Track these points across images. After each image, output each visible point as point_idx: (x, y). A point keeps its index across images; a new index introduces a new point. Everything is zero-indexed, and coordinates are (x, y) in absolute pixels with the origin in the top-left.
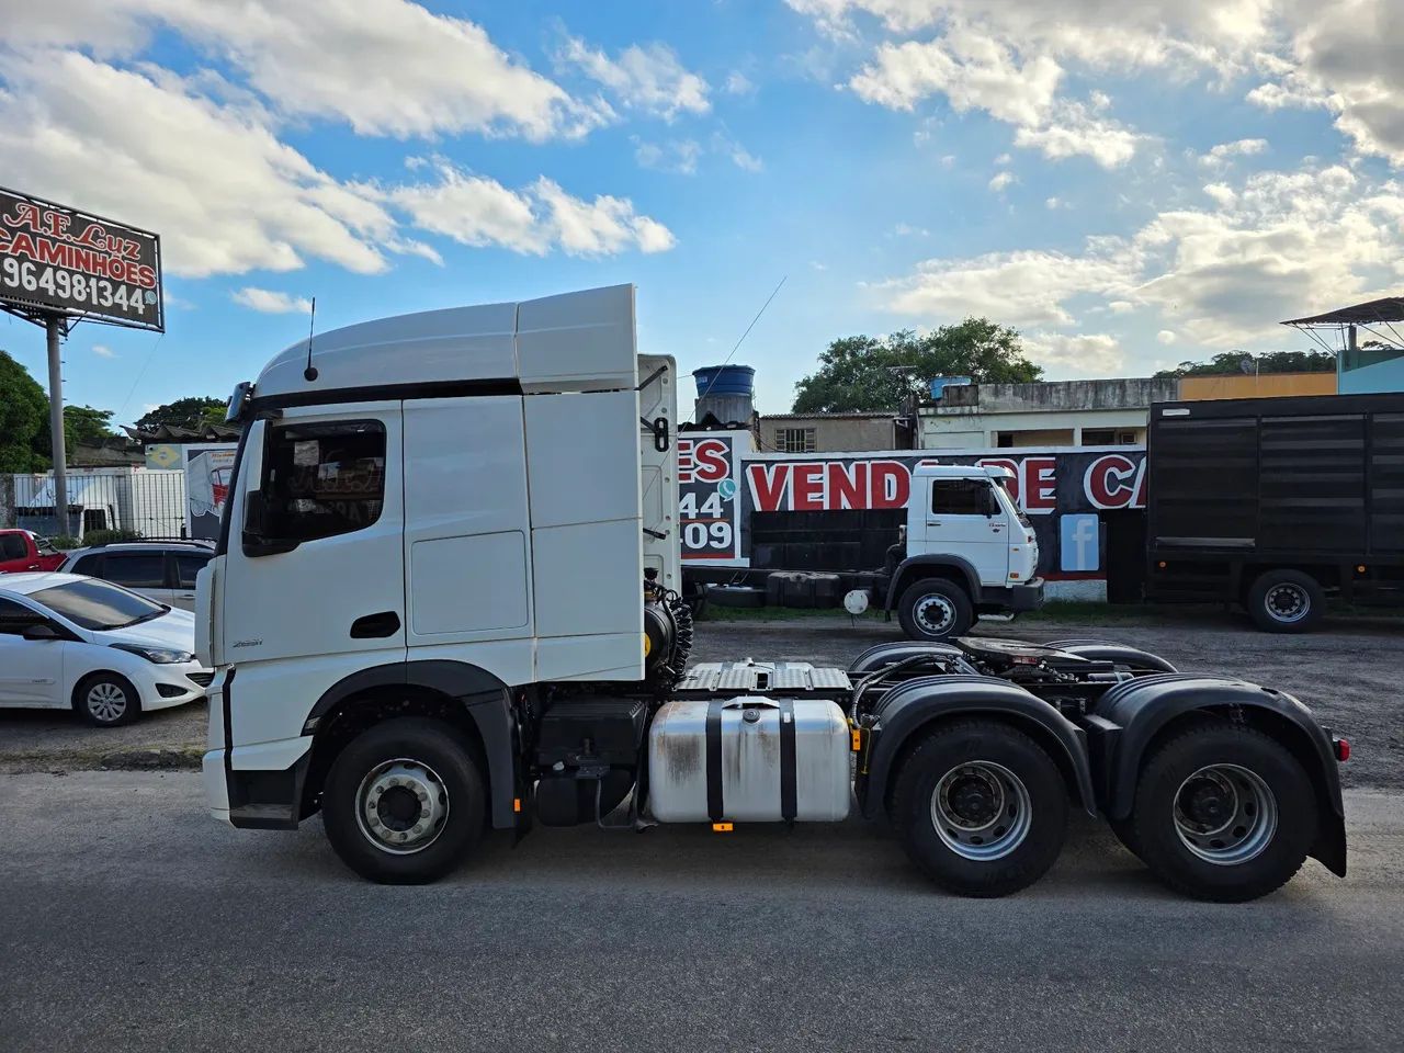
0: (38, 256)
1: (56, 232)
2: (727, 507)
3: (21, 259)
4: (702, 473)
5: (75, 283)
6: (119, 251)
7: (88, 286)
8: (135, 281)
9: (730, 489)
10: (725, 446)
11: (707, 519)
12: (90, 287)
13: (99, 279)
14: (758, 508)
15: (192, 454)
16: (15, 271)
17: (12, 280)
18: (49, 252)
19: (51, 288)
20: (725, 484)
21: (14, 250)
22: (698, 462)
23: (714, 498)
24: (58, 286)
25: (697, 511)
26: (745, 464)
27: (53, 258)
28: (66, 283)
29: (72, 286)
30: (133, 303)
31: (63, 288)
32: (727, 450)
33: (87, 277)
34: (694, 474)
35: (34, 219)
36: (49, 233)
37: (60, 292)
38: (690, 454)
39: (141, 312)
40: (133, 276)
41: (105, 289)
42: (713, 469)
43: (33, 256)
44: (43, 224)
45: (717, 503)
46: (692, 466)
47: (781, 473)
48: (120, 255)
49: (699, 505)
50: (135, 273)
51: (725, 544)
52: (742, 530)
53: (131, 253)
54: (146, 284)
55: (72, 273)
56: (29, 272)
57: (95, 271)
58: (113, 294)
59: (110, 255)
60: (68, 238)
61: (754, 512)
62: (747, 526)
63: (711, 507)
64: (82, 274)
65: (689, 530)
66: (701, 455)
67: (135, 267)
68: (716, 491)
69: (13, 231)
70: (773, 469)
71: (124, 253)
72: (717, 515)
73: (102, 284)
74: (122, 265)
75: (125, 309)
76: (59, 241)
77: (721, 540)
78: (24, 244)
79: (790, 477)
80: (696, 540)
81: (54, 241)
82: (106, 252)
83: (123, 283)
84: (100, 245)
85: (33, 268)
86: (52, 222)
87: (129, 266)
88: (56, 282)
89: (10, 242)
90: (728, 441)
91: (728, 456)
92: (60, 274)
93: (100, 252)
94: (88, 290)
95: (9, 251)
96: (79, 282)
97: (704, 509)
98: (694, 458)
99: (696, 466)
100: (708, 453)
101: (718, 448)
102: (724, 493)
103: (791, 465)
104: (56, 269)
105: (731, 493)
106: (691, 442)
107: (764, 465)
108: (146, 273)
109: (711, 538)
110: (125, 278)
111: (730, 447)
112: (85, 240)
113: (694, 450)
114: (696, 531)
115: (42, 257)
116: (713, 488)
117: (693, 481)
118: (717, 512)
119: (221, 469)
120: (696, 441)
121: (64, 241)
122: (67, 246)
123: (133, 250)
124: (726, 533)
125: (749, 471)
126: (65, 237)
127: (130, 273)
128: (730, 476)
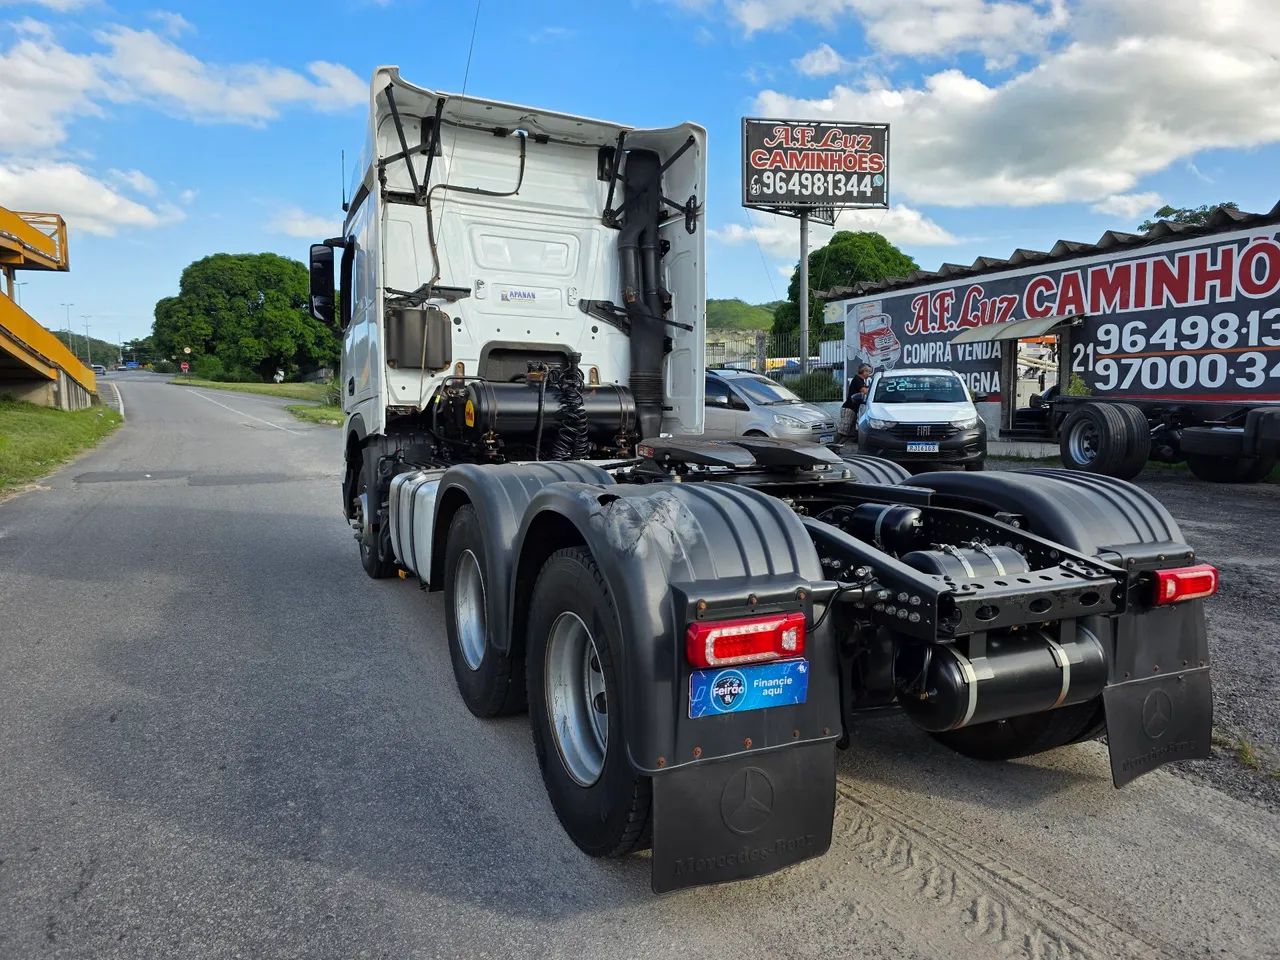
0: (788, 166)
1: (803, 144)
3: (775, 171)
5: (816, 180)
6: (853, 146)
7: (826, 181)
8: (866, 169)
12: (828, 183)
13: (835, 173)
15: (850, 308)
16: (771, 181)
17: (769, 188)
18: (797, 160)
19: (797, 189)
21: (771, 165)
24: (802, 185)
27: (799, 165)
28: (809, 183)
29: (813, 184)
30: (862, 188)
31: (806, 187)
33: (825, 174)
35: (786, 138)
36: (797, 145)
37: (804, 191)
39: (869, 194)
40: (864, 165)
41: (840, 181)
43: (785, 166)
44: (793, 139)
48: (853, 150)
50: (866, 162)
53: (864, 146)
54: (875, 170)
55: (813, 174)
56: (782, 179)
57: (832, 167)
58: (846, 185)
59: (845, 151)
60: (812, 145)
64: (822, 172)
67: (866, 157)
69: (770, 151)
71: (857, 147)
73: (837, 177)
74: (855, 158)
75: (855, 194)
76: (806, 150)
78: (778, 159)
81: (801, 151)
82: (842, 150)
83: (855, 173)
84: (838, 145)
85: (784, 176)
86: (800, 136)
87: (861, 157)
88: (801, 184)
89: (768, 159)
92: (804, 176)
93: (836, 151)
94: (826, 185)
95: (767, 167)
96: (819, 180)
104: (801, 173)
108: (876, 160)
110: (857, 168)
112: (825, 144)
115: (791, 166)
119: (866, 318)
121: (809, 149)
122: (810, 152)
123: (866, 142)
126: (809, 145)
127: (861, 162)
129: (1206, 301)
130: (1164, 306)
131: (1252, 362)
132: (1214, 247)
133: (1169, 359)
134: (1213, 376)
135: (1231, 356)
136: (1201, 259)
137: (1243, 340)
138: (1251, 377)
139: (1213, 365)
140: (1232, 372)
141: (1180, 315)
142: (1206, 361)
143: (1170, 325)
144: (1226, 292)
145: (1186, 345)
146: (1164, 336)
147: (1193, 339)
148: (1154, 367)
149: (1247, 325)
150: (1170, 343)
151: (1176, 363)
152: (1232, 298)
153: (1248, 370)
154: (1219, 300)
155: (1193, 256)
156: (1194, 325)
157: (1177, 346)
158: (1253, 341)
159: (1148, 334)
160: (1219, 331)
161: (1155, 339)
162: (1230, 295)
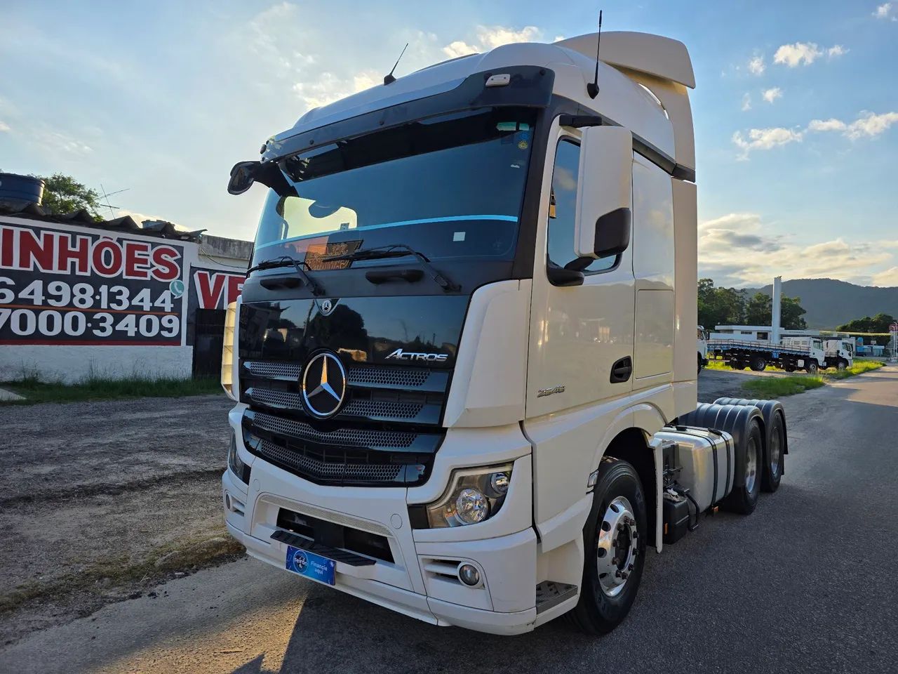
2: (177, 303)
4: (157, 272)
9: (179, 288)
10: (177, 252)
11: (159, 312)
14: (202, 306)
20: (176, 284)
22: (154, 264)
23: (166, 295)
25: (151, 304)
26: (193, 270)
32: (179, 256)
34: (150, 273)
38: (148, 255)
42: (167, 270)
45: (168, 300)
46: (149, 266)
47: (219, 281)
49: (153, 300)
51: (174, 334)
52: (188, 323)
61: (198, 309)
62: (193, 320)
63: (163, 302)
65: (143, 320)
66: (157, 258)
68: (169, 289)
70: (214, 277)
72: (168, 309)
77: (170, 330)
79: (226, 284)
80: (149, 329)
90: (181, 249)
91: (180, 262)
97: (158, 303)
98: (151, 259)
99: (152, 266)
100: (163, 256)
101: (172, 254)
102: (174, 290)
103: (227, 276)
105: (180, 292)
106: (149, 245)
107: (208, 273)
109: (162, 328)
111: (182, 254)
113: (151, 252)
114: (149, 322)
116: (166, 287)
117: (148, 278)
118: (168, 306)
120: (154, 245)
124: (175, 325)
125: (196, 276)
128: (181, 278)
129: (68, 272)
130: (31, 269)
131: (103, 320)
132: (74, 234)
133: (37, 312)
134: (75, 327)
135: (89, 314)
136: (63, 241)
137: (97, 304)
138: (103, 329)
139: (75, 319)
140: (89, 325)
141: (47, 279)
142: (69, 316)
143: (37, 285)
144: (83, 267)
145: (52, 302)
146: (32, 293)
147: (59, 298)
148: (23, 318)
149: (100, 294)
150: (38, 300)
151: (44, 315)
152: (88, 274)
153: (101, 325)
154: (78, 273)
155: (56, 236)
156: (59, 289)
157: (45, 302)
158: (104, 305)
159: (16, 289)
160: (79, 296)
161: (24, 294)
162: (86, 271)
